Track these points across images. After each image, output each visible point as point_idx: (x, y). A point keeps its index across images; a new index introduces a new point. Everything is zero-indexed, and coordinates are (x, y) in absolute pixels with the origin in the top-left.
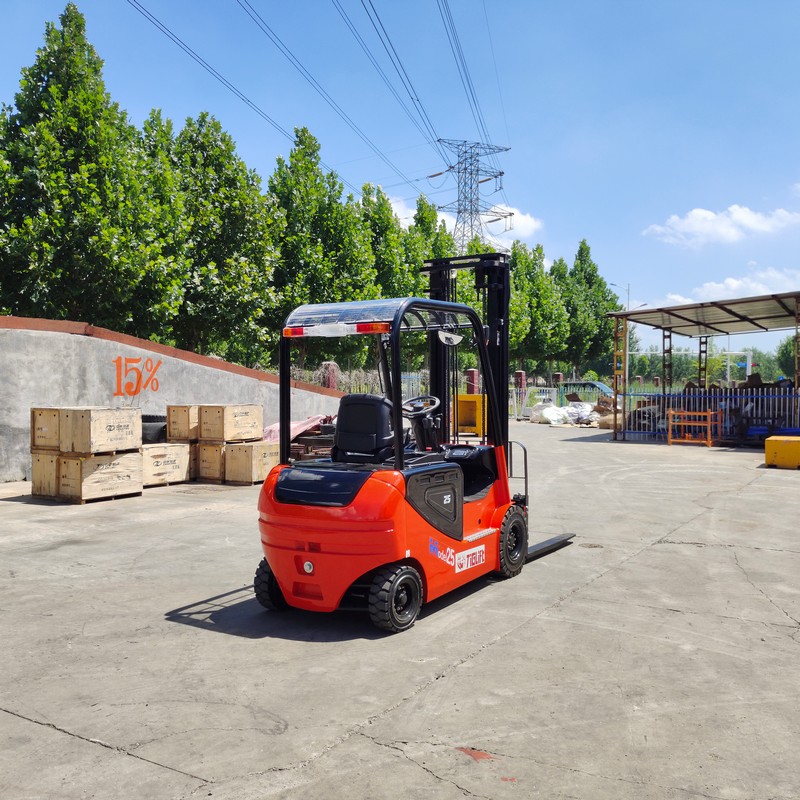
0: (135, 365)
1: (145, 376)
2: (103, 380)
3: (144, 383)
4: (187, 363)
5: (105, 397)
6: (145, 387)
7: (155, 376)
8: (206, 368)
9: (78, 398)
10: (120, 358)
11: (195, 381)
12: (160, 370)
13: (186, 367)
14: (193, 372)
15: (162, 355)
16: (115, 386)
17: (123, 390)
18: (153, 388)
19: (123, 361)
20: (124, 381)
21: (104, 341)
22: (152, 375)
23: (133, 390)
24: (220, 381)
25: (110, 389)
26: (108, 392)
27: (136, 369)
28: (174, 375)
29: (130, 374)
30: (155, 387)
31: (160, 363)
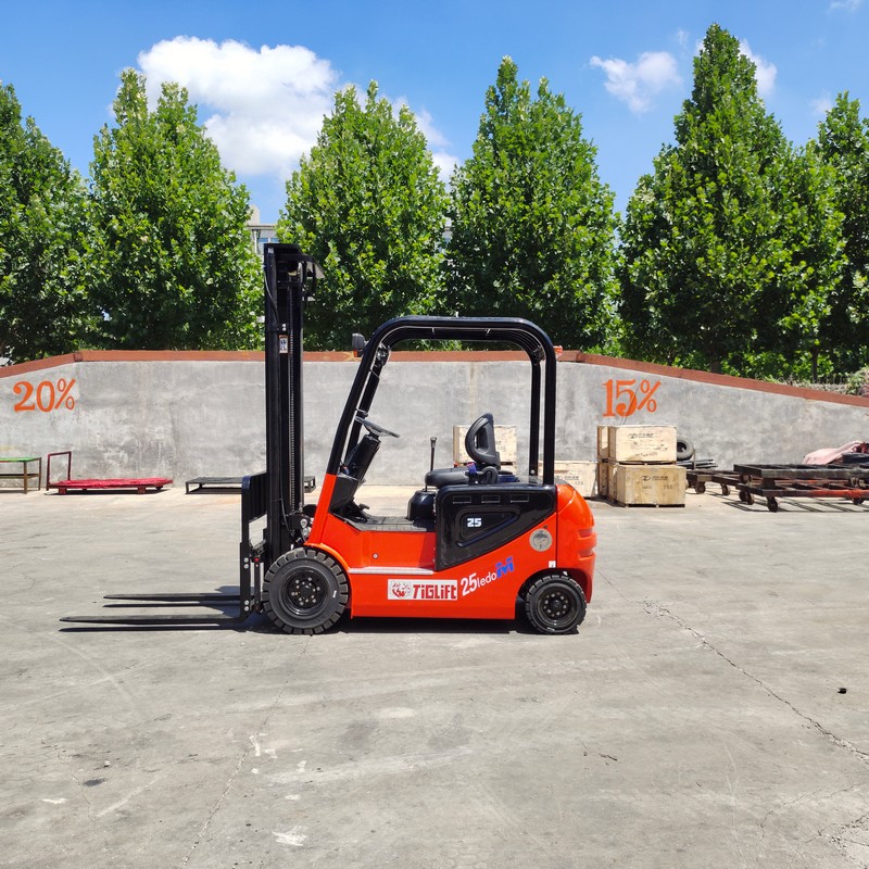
0: (628, 387)
1: (640, 397)
2: (592, 401)
3: (638, 405)
4: (694, 383)
5: (594, 417)
6: (639, 408)
7: (652, 397)
8: (721, 387)
9: (566, 418)
10: (611, 381)
11: (705, 401)
12: (658, 391)
13: (692, 387)
14: (703, 392)
15: (662, 376)
16: (605, 407)
17: (614, 411)
18: (649, 409)
19: (615, 384)
20: (615, 402)
21: (594, 366)
22: (648, 397)
23: (626, 411)
24: (741, 401)
25: (600, 410)
26: (597, 413)
27: (630, 391)
28: (675, 396)
29: (621, 395)
30: (652, 407)
31: (658, 384)
